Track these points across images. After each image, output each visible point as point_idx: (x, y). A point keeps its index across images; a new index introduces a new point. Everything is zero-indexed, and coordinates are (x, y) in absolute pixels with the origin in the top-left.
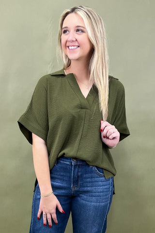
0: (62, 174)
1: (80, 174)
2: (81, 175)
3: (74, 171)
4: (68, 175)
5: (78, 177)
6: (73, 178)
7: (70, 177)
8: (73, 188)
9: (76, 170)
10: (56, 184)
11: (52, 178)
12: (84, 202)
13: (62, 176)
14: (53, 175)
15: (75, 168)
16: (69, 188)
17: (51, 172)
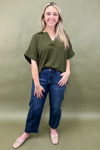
0: (44, 76)
1: (52, 76)
4: (47, 76)
5: (51, 77)
8: (49, 82)
9: (51, 74)
10: (42, 80)
11: (40, 77)
12: (54, 88)
14: (40, 76)
16: (48, 82)
17: (39, 75)
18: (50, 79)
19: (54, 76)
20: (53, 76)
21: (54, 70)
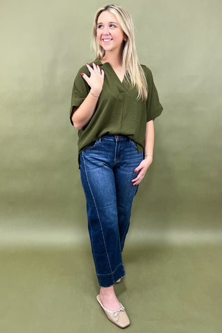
1: (122, 148)
3: (117, 147)
4: (112, 150)
6: (116, 153)
8: (116, 161)
9: (119, 145)
16: (113, 161)
19: (126, 150)
20: (123, 150)
21: (126, 138)
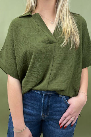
1: (49, 103)
2: (51, 104)
3: (44, 101)
4: (38, 103)
5: (48, 106)
6: (43, 107)
7: (40, 106)
8: (43, 116)
9: (46, 100)
13: (32, 103)
15: (45, 98)
16: (40, 115)
18: (46, 111)
